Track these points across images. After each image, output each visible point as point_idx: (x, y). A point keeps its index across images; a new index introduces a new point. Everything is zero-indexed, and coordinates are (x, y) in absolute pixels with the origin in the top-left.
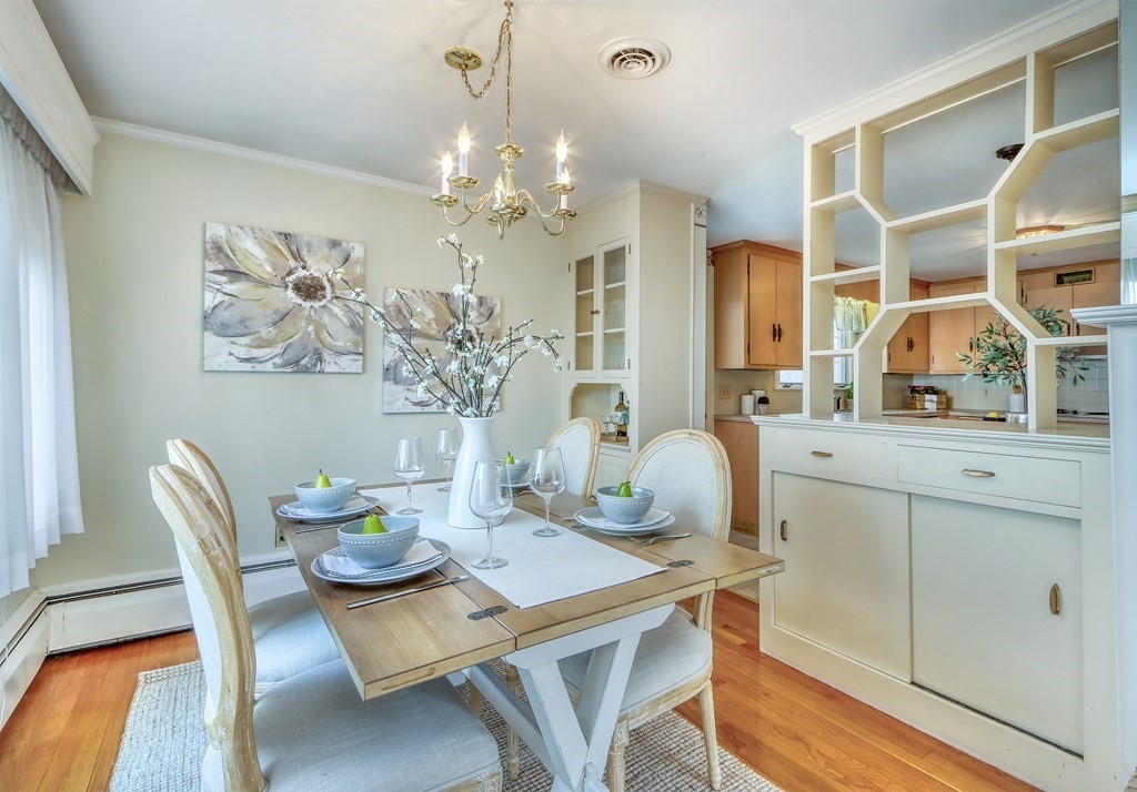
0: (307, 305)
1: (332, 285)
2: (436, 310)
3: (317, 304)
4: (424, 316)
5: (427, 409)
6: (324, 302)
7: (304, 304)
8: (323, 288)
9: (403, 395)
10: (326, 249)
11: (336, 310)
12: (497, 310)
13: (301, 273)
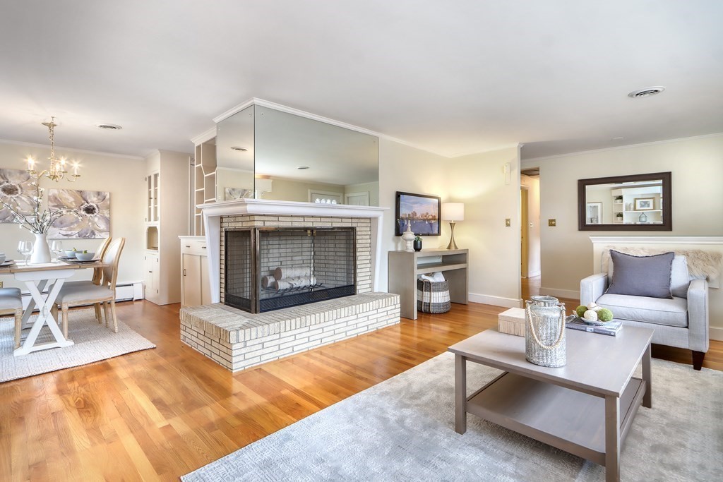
0: (9, 196)
1: (21, 188)
2: (75, 197)
3: (14, 196)
4: (70, 200)
5: (70, 237)
6: (17, 195)
7: (7, 196)
8: (17, 190)
9: (58, 232)
10: (18, 175)
11: (23, 198)
12: (108, 197)
13: (6, 184)
